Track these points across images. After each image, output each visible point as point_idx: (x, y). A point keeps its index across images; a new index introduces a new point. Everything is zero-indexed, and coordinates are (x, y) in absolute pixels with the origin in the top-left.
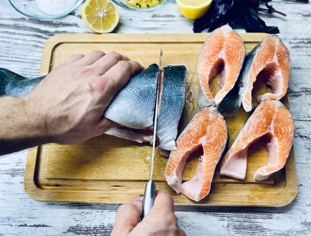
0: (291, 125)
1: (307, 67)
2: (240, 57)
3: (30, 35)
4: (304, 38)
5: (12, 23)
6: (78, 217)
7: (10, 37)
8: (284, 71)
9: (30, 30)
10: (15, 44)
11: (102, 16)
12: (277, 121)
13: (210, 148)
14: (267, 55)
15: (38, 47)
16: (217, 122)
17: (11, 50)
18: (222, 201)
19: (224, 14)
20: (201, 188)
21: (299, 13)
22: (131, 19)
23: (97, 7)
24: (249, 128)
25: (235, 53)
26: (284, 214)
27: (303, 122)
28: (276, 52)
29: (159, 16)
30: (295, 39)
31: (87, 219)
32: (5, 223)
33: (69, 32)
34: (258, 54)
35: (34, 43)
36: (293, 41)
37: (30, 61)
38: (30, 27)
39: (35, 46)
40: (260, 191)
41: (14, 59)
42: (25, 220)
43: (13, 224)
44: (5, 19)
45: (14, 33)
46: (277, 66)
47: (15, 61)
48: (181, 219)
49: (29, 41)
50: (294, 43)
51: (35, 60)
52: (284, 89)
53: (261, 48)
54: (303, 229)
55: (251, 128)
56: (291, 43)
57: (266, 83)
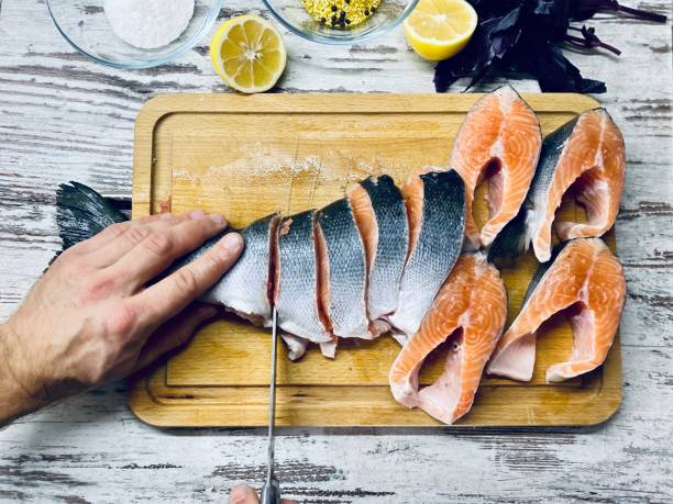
0: (620, 288)
1: (652, 159)
2: (531, 155)
3: (100, 92)
4: (652, 99)
5: (59, 63)
6: (229, 450)
7: (58, 95)
8: (613, 183)
9: (100, 81)
10: (71, 111)
11: (252, 58)
12: (595, 280)
13: (477, 334)
14: (585, 152)
15: (119, 117)
16: (488, 283)
17: (65, 124)
18: (490, 419)
19: (500, 57)
20: (458, 402)
21: (646, 45)
22: (306, 57)
23: (244, 41)
24: (543, 293)
25: (522, 147)
26: (595, 436)
27: (638, 269)
28: (600, 145)
29: (365, 50)
30: (634, 101)
31: (248, 452)
32: (96, 464)
33: (182, 83)
34: (567, 152)
35: (110, 110)
36: (629, 106)
37: (107, 149)
38: (99, 72)
39: (112, 115)
40: (557, 399)
41: (74, 145)
42: (135, 458)
43: (111, 464)
44: (42, 54)
45: (66, 87)
46: (600, 172)
47: (76, 149)
48: (416, 449)
49: (101, 105)
50: (632, 110)
51: (118, 146)
52: (610, 217)
53: (573, 140)
54: (626, 459)
55: (549, 292)
56: (625, 109)
57: (575, 198)
